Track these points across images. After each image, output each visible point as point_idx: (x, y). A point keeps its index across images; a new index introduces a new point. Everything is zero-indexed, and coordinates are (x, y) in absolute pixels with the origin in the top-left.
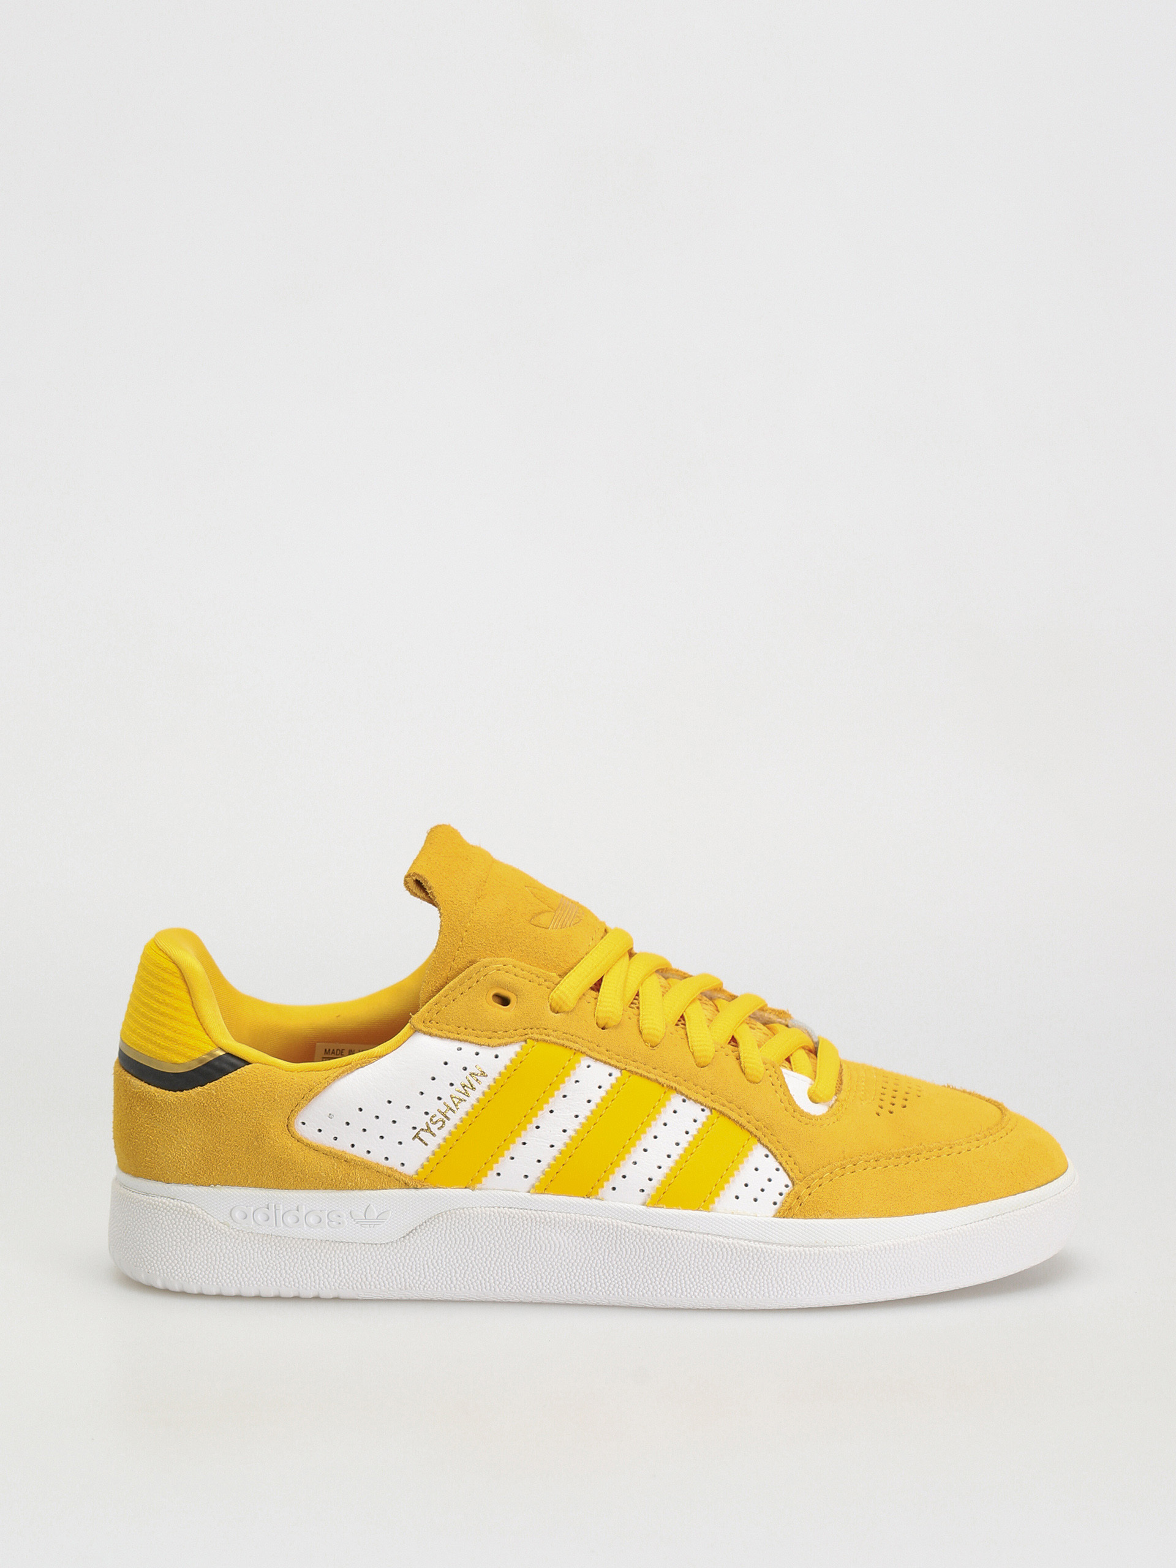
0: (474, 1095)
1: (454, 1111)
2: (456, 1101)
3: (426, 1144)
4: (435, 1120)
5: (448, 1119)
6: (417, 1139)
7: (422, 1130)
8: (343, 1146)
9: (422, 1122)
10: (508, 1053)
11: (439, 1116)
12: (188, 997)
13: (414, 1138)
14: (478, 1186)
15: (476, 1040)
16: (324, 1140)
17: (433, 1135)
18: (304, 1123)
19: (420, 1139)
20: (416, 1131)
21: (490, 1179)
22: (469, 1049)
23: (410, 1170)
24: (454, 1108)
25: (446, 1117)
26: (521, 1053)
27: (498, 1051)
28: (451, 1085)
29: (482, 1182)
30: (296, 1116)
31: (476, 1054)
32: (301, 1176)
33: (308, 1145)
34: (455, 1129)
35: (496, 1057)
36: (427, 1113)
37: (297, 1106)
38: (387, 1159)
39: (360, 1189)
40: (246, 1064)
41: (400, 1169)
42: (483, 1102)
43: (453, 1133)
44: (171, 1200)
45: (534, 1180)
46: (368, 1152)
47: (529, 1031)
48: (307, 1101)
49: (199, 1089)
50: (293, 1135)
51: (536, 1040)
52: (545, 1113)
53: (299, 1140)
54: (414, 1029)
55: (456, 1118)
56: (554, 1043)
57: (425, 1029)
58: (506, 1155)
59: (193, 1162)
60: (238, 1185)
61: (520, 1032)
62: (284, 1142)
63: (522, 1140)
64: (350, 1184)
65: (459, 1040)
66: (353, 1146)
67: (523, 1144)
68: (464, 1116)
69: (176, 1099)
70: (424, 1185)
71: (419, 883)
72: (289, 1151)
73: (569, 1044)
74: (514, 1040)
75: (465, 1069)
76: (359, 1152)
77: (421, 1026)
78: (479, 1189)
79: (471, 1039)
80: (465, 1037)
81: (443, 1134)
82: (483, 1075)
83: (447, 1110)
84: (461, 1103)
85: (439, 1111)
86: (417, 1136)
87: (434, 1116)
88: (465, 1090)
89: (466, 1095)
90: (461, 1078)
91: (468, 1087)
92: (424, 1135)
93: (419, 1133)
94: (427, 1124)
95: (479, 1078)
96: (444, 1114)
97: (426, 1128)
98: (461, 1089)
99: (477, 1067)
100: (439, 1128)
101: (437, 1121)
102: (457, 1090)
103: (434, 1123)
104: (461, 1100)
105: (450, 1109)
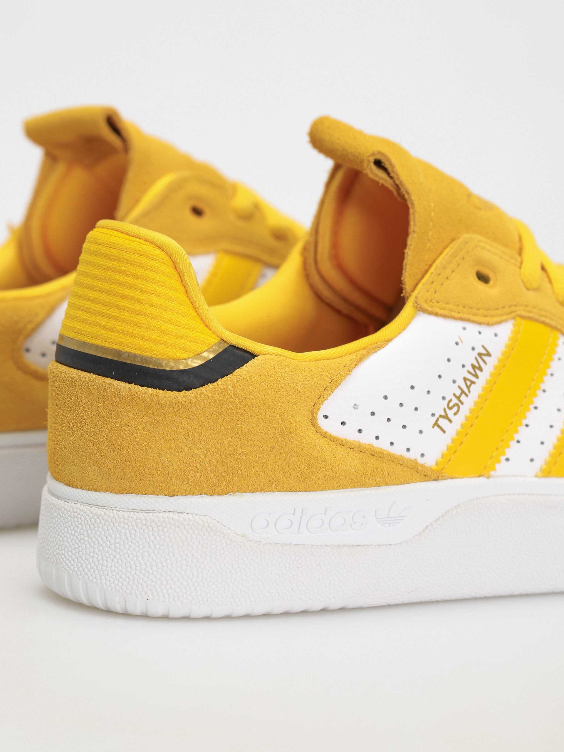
0: (484, 376)
1: (467, 395)
2: (469, 383)
4: (451, 405)
5: (462, 403)
6: (436, 427)
7: (441, 416)
8: (367, 439)
9: (439, 408)
10: (506, 329)
11: (455, 401)
12: (181, 287)
13: (433, 427)
14: (493, 473)
15: (482, 319)
16: (348, 434)
17: (450, 421)
18: (326, 417)
19: (439, 426)
20: (435, 418)
21: (502, 467)
22: (472, 328)
23: (429, 461)
24: (466, 390)
25: (460, 401)
26: (516, 332)
27: (498, 329)
28: (463, 366)
29: (494, 469)
30: (319, 409)
31: (480, 333)
32: (331, 475)
33: (334, 440)
34: (468, 414)
35: (496, 335)
36: (444, 398)
37: (321, 398)
38: (408, 450)
39: (387, 484)
40: (253, 356)
41: (421, 460)
42: (492, 384)
43: (467, 418)
44: (180, 515)
45: (539, 463)
46: (392, 444)
47: (513, 308)
48: (330, 392)
49: (211, 386)
50: (318, 430)
51: (523, 317)
52: (540, 393)
53: (325, 435)
54: (420, 309)
55: (469, 402)
56: (537, 321)
57: (430, 309)
58: (513, 439)
59: (209, 469)
60: (262, 490)
61: (507, 310)
62: (307, 437)
63: (525, 422)
64: (378, 479)
65: (462, 319)
66: (377, 438)
67: (527, 426)
68: (476, 399)
69: (185, 399)
70: (443, 476)
71: (378, 163)
72: (318, 448)
73: (547, 321)
74: (504, 317)
75: (473, 349)
76: (383, 445)
77: (425, 306)
78: (493, 477)
79: (472, 318)
80: (466, 316)
81: (458, 420)
82: (489, 354)
83: (461, 394)
84: (473, 385)
85: (454, 395)
86: (436, 424)
87: (450, 401)
88: (475, 372)
89: (476, 376)
90: (470, 359)
91: (477, 368)
92: (442, 422)
93: (437, 420)
94: (445, 410)
95: (485, 358)
96: (458, 398)
97: (443, 414)
98: (472, 371)
99: (483, 346)
100: (455, 414)
101: (454, 406)
102: (469, 372)
103: (450, 408)
104: (473, 383)
105: (463, 392)
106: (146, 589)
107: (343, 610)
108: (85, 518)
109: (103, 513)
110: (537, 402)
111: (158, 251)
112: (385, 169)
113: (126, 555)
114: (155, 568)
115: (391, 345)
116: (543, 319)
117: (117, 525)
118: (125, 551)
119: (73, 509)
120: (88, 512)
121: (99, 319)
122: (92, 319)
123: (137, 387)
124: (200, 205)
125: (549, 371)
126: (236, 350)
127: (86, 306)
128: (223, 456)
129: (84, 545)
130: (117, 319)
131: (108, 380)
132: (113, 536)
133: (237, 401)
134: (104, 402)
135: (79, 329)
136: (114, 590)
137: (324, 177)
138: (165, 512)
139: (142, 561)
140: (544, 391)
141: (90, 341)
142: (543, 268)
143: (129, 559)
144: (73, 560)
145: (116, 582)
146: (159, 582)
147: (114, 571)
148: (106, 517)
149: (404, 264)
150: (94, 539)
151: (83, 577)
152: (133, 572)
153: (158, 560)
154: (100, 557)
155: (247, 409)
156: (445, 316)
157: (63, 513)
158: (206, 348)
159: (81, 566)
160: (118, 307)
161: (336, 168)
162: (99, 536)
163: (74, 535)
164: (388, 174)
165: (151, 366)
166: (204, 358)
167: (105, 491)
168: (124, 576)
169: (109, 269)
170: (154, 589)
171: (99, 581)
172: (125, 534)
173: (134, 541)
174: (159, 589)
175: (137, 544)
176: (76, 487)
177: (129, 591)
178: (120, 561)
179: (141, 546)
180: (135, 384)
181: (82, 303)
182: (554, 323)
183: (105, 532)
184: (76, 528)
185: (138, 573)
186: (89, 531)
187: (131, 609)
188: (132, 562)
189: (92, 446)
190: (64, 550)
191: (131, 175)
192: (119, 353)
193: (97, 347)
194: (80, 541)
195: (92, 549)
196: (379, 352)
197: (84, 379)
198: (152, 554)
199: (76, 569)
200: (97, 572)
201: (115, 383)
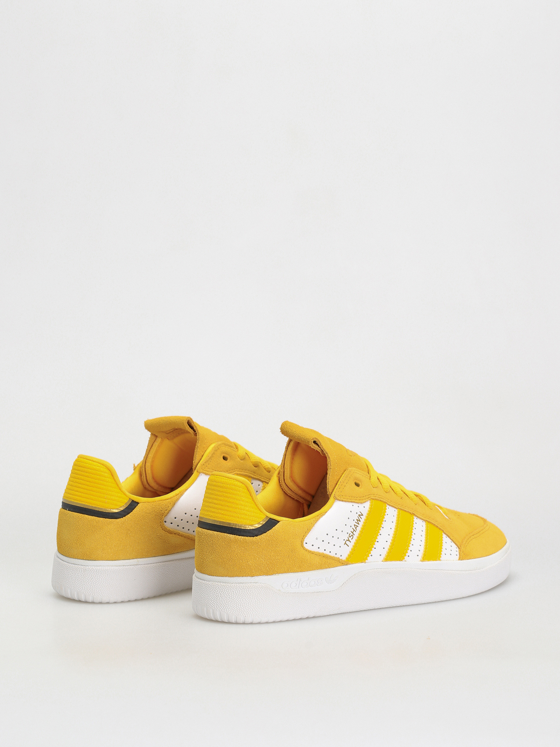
0: (361, 523)
1: (356, 532)
2: (356, 527)
3: (348, 546)
5: (354, 535)
6: (345, 544)
7: (347, 540)
8: (321, 551)
9: (346, 537)
10: (367, 504)
11: (352, 534)
13: (344, 545)
14: (366, 561)
15: (359, 501)
16: (314, 549)
17: (350, 542)
18: (306, 543)
19: (346, 544)
21: (370, 559)
22: (356, 505)
23: (344, 558)
25: (353, 534)
26: (371, 505)
27: (365, 504)
28: (354, 520)
29: (367, 559)
30: (304, 540)
31: (358, 507)
32: (310, 565)
33: (310, 552)
34: (356, 539)
35: (364, 507)
36: (348, 533)
37: (304, 536)
38: (336, 554)
39: (329, 568)
40: (279, 522)
41: (341, 558)
42: (364, 526)
43: (356, 540)
44: (256, 584)
45: (383, 556)
46: (330, 552)
47: (369, 496)
48: (307, 534)
49: (265, 534)
50: (304, 548)
51: (373, 499)
52: (381, 528)
53: (306, 550)
54: (336, 499)
55: (356, 534)
56: (378, 500)
57: (340, 499)
58: (373, 547)
59: (266, 565)
60: (285, 572)
61: (367, 497)
62: (301, 552)
63: (377, 540)
64: (326, 566)
65: (352, 502)
66: (325, 550)
67: (378, 542)
68: (359, 533)
69: (256, 540)
70: (349, 563)
71: (315, 442)
72: (305, 555)
73: (382, 500)
74: (366, 500)
75: (357, 513)
76: (327, 553)
77: (338, 498)
78: (367, 563)
79: (355, 501)
80: (353, 501)
81: (353, 541)
82: (362, 515)
83: (353, 531)
84: (357, 527)
85: (351, 532)
86: (345, 543)
87: (350, 534)
88: (358, 522)
89: (358, 524)
90: (356, 517)
91: (359, 520)
92: (348, 542)
93: (346, 542)
94: (348, 537)
95: (361, 516)
96: (352, 533)
97: (348, 539)
98: (357, 522)
99: (360, 512)
100: (352, 539)
101: (351, 536)
102: (356, 522)
103: (350, 537)
104: (357, 526)
105: (354, 530)
106: (244, 613)
107: (314, 617)
108: (218, 587)
109: (226, 585)
110: (381, 532)
111: (241, 484)
112: (317, 444)
113: (236, 600)
114: (248, 604)
115: (327, 513)
116: (380, 499)
117: (232, 589)
118: (236, 599)
119: (213, 584)
120: (220, 585)
121: (220, 511)
122: (217, 511)
123: (237, 536)
124: (226, 455)
125: (384, 520)
126: (273, 520)
127: (214, 506)
128: (271, 561)
129: (218, 598)
130: (228, 511)
131: (226, 534)
132: (231, 593)
133: (275, 539)
134: (224, 543)
135: (212, 515)
136: (232, 614)
137: (285, 445)
138: (250, 583)
139: (242, 602)
140: (383, 528)
141: (215, 519)
142: (378, 479)
143: (237, 602)
144: (214, 604)
145: (233, 611)
146: (249, 610)
147: (232, 607)
148: (227, 586)
149: (327, 481)
150: (223, 595)
151: (219, 610)
152: (239, 607)
153: (249, 601)
154: (226, 602)
155: (279, 542)
156: (345, 501)
157: (208, 586)
158: (262, 520)
159: (218, 606)
160: (228, 506)
161: (290, 441)
162: (225, 594)
163: (214, 594)
164: (319, 446)
165: (242, 528)
166: (261, 524)
167: (226, 576)
168: (236, 608)
169: (222, 492)
170: (248, 613)
171: (226, 611)
172: (236, 592)
173: (239, 595)
174: (249, 613)
175: (240, 596)
176: (213, 576)
177: (238, 614)
178: (234, 602)
179: (242, 597)
180: (237, 535)
181: (207, 504)
182: (384, 501)
183: (227, 592)
184: (215, 591)
185: (241, 607)
186: (221, 592)
187: (238, 621)
188: (239, 603)
189: (220, 560)
190: (210, 600)
191: (198, 445)
192: (230, 524)
193: (220, 522)
194: (217, 596)
195: (222, 599)
196: (323, 517)
197: (216, 534)
198: (246, 599)
199: (216, 607)
200: (225, 607)
201: (229, 535)
